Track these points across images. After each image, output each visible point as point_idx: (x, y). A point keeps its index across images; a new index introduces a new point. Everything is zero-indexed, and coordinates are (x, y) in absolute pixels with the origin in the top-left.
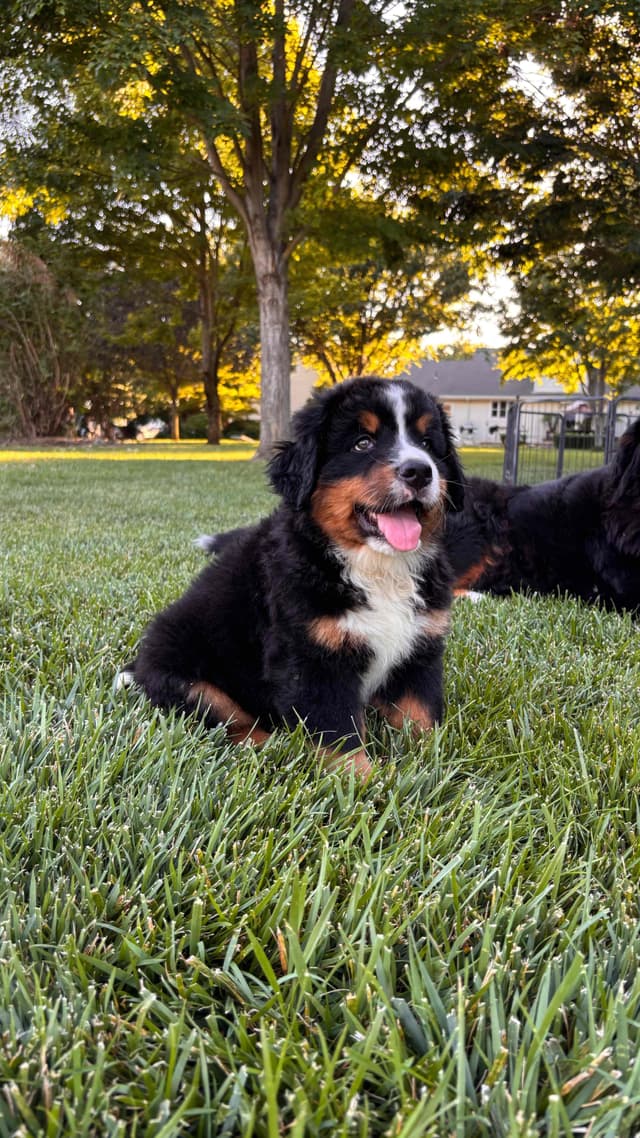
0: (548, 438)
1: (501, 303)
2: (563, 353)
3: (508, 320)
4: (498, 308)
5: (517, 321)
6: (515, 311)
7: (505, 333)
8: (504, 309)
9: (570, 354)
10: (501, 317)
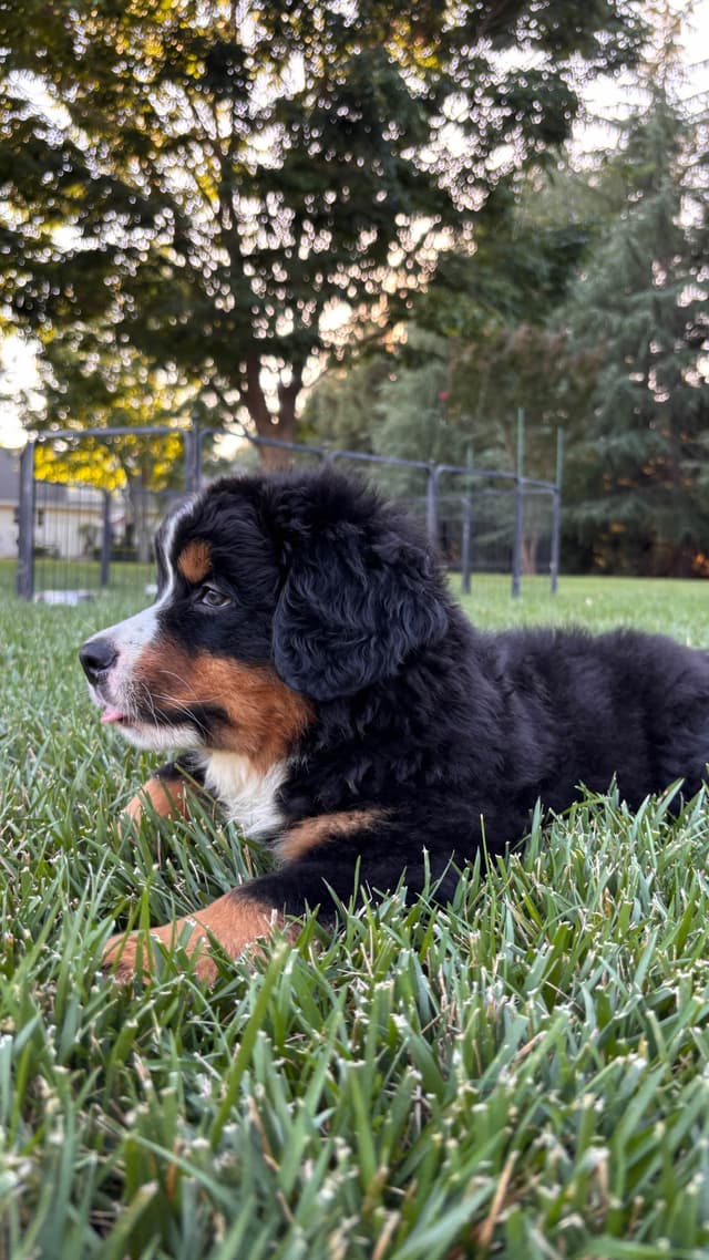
0: (85, 552)
1: (22, 393)
2: (98, 456)
3: (32, 413)
4: (19, 399)
5: (43, 416)
6: (39, 404)
7: (29, 428)
8: (25, 401)
9: (106, 456)
10: (23, 409)
